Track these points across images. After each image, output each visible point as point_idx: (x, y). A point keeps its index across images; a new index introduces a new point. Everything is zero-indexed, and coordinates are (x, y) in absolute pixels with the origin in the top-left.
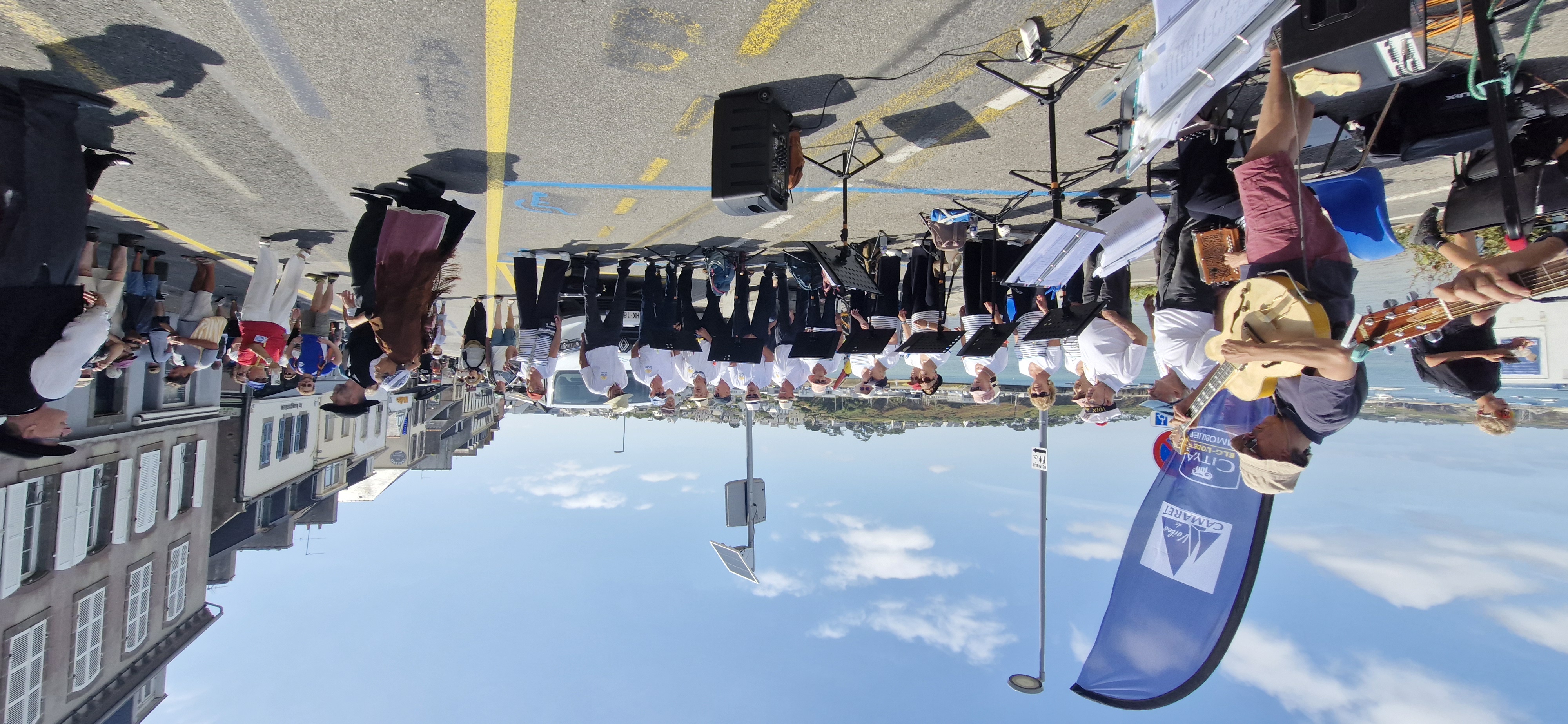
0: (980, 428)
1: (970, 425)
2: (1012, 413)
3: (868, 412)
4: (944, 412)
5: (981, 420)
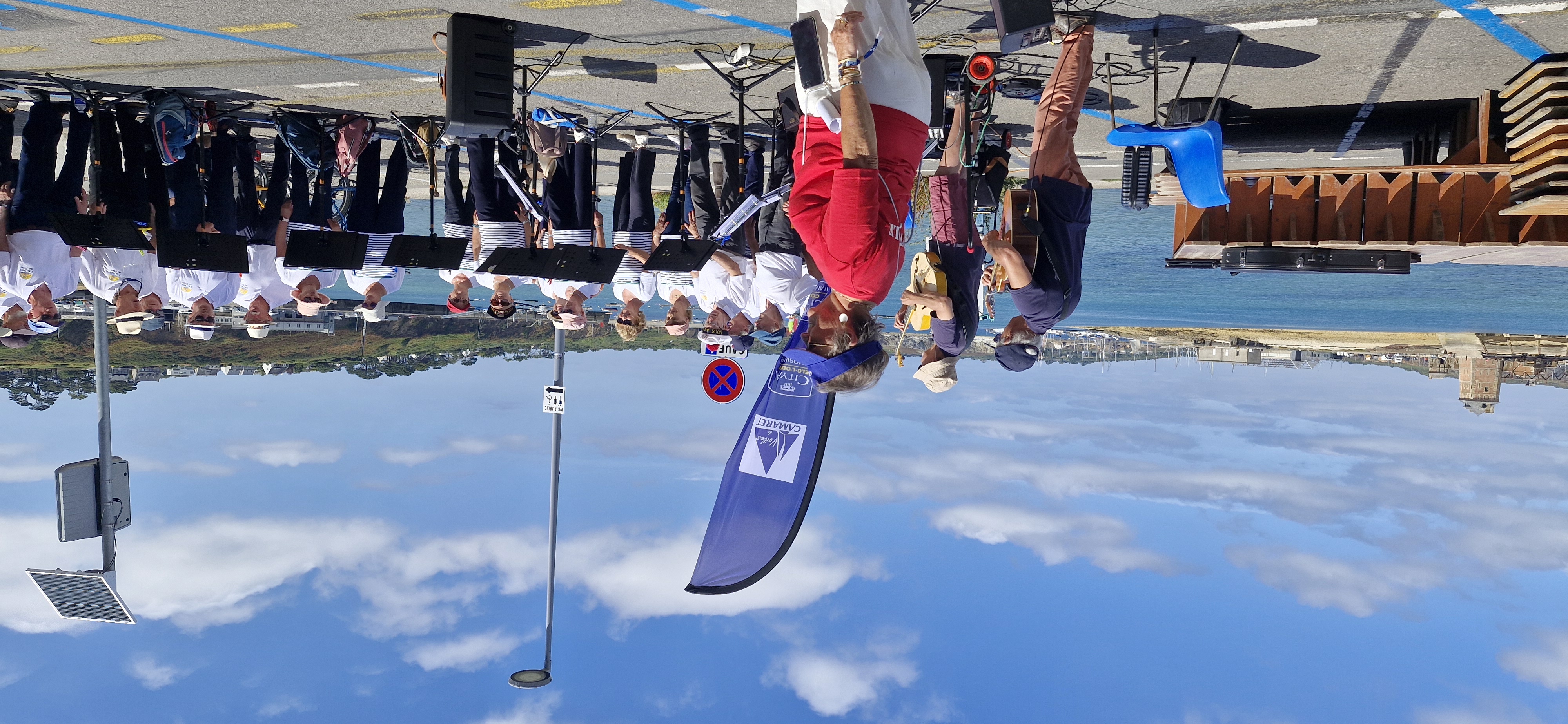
0: (295, 376)
1: (275, 371)
2: (355, 347)
3: (47, 349)
4: (224, 347)
5: (298, 361)
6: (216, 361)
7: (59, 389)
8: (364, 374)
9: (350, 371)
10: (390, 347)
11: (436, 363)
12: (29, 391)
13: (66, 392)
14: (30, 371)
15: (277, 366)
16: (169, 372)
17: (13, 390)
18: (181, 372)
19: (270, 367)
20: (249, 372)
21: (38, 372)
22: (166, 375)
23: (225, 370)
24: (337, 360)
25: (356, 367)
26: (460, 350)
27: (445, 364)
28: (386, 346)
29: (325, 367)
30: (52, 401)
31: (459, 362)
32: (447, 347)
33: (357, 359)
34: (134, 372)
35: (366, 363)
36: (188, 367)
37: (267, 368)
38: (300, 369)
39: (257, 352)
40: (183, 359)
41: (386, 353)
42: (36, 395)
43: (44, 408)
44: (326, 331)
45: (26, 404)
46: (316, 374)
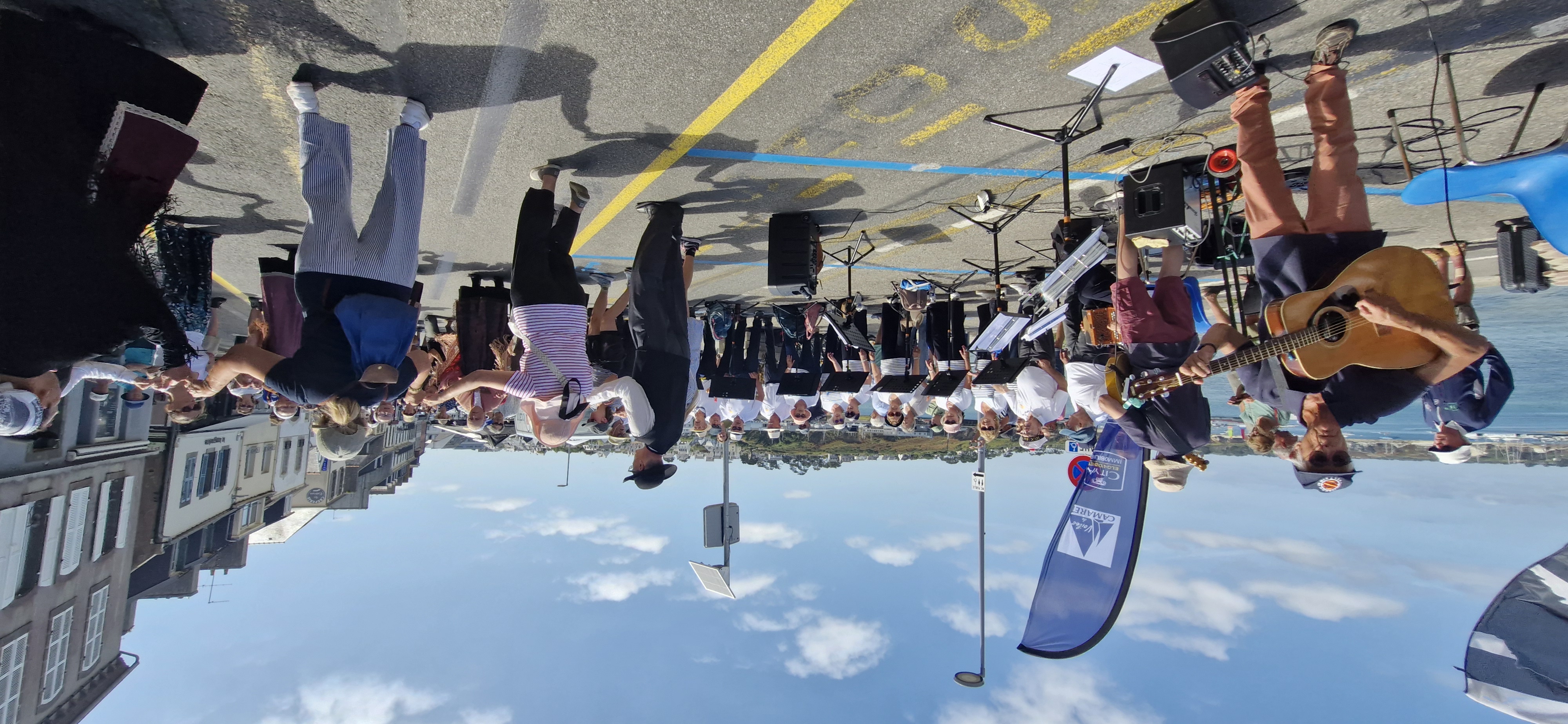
0: (915, 461)
1: (905, 458)
2: (944, 446)
3: (804, 446)
4: (880, 445)
5: (915, 453)
6: (876, 452)
7: (809, 465)
8: (949, 461)
9: (942, 459)
10: (963, 446)
11: (989, 456)
12: (797, 465)
13: (812, 466)
14: (798, 456)
15: (905, 456)
16: (855, 458)
17: (792, 465)
18: (860, 458)
19: (902, 456)
20: (892, 458)
21: (801, 457)
22: (854, 460)
23: (881, 457)
24: (935, 453)
25: (945, 457)
26: (1002, 448)
27: (994, 456)
28: (960, 445)
29: (929, 456)
30: (806, 471)
31: (1002, 455)
32: (994, 447)
33: (946, 452)
34: (840, 457)
35: (950, 455)
36: (864, 456)
37: (900, 456)
38: (917, 458)
39: (896, 448)
40: (862, 451)
41: (961, 449)
42: (800, 468)
43: (803, 474)
44: (929, 437)
45: (796, 472)
46: (925, 460)
